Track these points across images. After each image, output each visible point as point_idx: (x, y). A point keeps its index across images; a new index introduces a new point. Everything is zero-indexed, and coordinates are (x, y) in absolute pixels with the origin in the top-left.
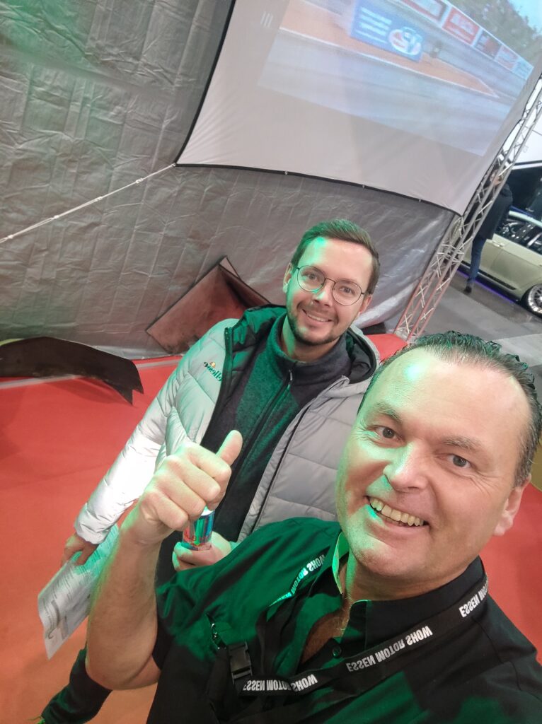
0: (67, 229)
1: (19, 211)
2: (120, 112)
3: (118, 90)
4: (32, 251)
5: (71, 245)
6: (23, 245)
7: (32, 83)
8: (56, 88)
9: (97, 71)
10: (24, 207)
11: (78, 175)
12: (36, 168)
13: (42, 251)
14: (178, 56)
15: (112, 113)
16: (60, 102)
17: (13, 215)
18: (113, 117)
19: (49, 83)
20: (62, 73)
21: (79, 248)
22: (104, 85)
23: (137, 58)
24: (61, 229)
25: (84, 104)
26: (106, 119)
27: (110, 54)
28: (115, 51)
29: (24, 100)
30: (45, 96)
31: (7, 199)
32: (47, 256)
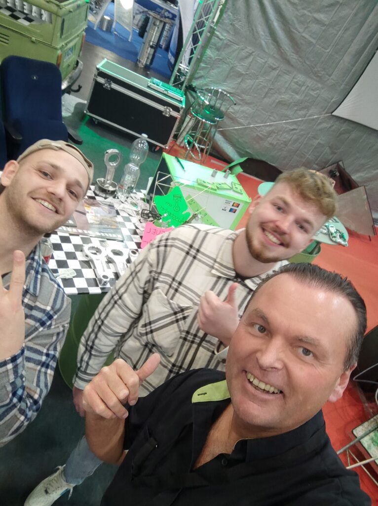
0: (286, 128)
1: (274, 117)
2: (318, 93)
3: (320, 85)
4: (273, 132)
5: (285, 134)
6: (271, 129)
7: (294, 78)
8: (300, 81)
9: (315, 78)
10: (275, 116)
11: (296, 110)
12: (284, 104)
13: (275, 133)
14: (344, 78)
15: (315, 92)
16: (300, 85)
17: (272, 118)
18: (315, 94)
19: (299, 79)
20: (303, 76)
21: (287, 136)
22: (315, 83)
23: (330, 76)
24: (284, 127)
25: (307, 87)
26: (313, 94)
27: (321, 74)
28: (323, 73)
29: (289, 82)
30: (296, 83)
31: (273, 112)
32: (276, 135)
